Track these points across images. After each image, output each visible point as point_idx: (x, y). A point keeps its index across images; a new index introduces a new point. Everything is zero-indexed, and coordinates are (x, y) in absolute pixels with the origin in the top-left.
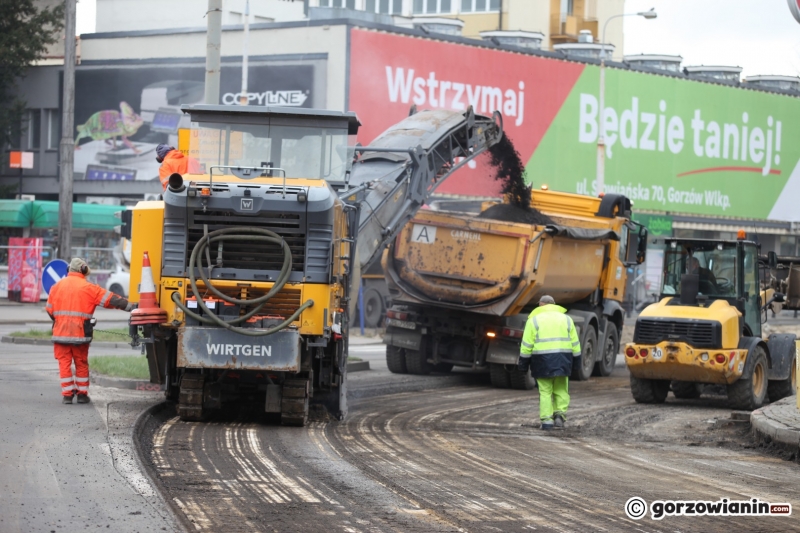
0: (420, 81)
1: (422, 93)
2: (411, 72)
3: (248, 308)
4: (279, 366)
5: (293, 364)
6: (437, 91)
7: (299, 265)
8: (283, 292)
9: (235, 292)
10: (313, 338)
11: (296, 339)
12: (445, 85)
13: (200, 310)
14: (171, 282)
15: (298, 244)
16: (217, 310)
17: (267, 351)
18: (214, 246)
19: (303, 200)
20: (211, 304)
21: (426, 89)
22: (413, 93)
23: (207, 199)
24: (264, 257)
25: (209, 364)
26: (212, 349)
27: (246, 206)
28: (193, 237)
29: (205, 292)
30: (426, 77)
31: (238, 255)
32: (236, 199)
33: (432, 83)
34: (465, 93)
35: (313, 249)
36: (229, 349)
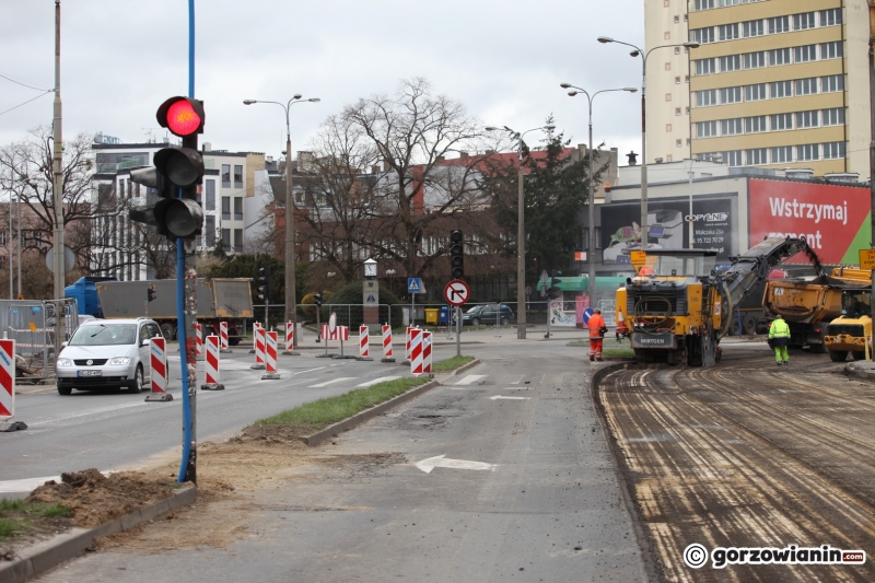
0: (789, 204)
1: (790, 210)
2: (783, 200)
3: (656, 325)
4: (666, 346)
5: (672, 345)
6: (798, 209)
7: (674, 309)
8: (668, 320)
9: (652, 320)
10: (681, 336)
11: (672, 336)
12: (803, 206)
13: (638, 327)
14: (629, 317)
15: (674, 302)
16: (645, 327)
17: (662, 341)
18: (644, 303)
19: (674, 285)
20: (642, 325)
21: (792, 208)
22: (785, 211)
23: (640, 287)
24: (661, 307)
25: (642, 346)
26: (643, 341)
27: (654, 289)
28: (637, 300)
29: (640, 321)
30: (792, 202)
31: (653, 306)
32: (650, 286)
33: (795, 205)
34: (814, 210)
35: (679, 304)
36: (649, 341)
